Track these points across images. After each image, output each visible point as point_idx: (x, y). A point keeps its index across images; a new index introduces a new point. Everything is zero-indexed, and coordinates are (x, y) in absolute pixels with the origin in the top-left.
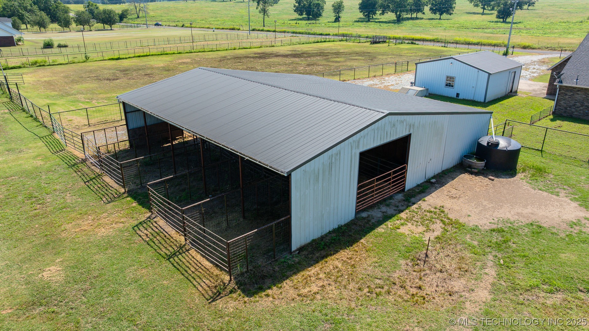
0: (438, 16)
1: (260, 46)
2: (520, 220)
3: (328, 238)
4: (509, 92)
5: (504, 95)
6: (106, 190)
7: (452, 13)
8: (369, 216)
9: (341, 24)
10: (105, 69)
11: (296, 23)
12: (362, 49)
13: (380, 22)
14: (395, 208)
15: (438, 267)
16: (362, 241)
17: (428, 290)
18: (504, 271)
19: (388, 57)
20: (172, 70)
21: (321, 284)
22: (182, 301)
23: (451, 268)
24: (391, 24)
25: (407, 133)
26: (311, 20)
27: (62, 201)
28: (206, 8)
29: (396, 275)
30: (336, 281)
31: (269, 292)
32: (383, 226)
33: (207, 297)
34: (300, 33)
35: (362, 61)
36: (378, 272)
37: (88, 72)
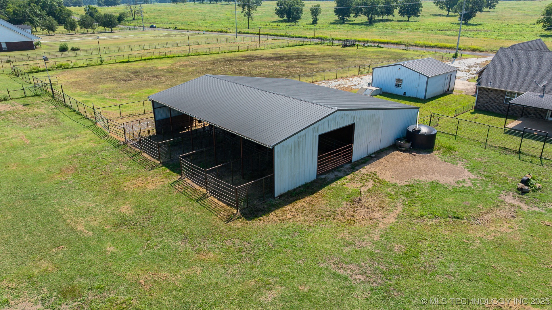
0: (406, 18)
1: (246, 50)
2: (426, 180)
3: (298, 190)
4: (447, 90)
5: (442, 93)
6: (147, 162)
7: (419, 16)
8: (326, 178)
9: (317, 26)
10: (119, 71)
11: (278, 26)
12: (334, 52)
13: (353, 24)
14: (344, 173)
15: (366, 205)
16: (320, 191)
17: (357, 217)
18: (407, 208)
19: (355, 59)
20: (175, 72)
21: (293, 214)
22: (210, 222)
23: (375, 206)
24: (363, 26)
25: (352, 122)
26: (291, 22)
27: (118, 169)
28: (195, 11)
29: (340, 210)
30: (302, 213)
31: (262, 218)
32: (335, 183)
33: (224, 220)
34: (281, 36)
35: (333, 64)
36: (328, 208)
37: (105, 74)
